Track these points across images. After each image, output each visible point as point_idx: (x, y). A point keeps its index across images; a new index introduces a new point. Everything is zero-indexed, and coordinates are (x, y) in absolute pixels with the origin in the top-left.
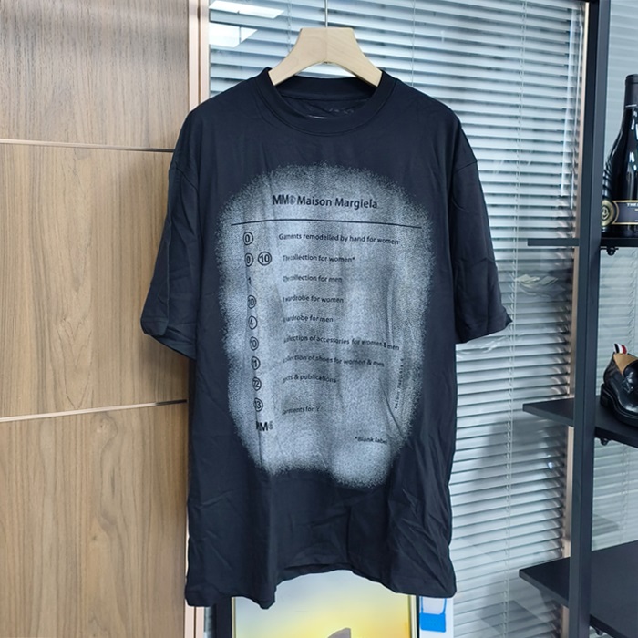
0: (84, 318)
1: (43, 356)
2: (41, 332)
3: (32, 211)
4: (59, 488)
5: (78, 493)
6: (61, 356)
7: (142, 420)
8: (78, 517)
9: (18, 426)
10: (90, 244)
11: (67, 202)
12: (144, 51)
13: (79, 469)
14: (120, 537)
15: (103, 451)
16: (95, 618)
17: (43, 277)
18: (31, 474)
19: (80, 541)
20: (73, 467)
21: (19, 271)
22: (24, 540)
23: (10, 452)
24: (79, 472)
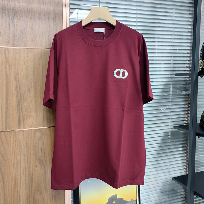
0: (32, 100)
1: (19, 112)
2: (19, 105)
3: (15, 68)
4: (25, 152)
5: (31, 153)
6: (25, 112)
7: (50, 131)
8: (31, 160)
10: (33, 78)
11: (25, 65)
14: (44, 166)
15: (39, 140)
16: (37, 190)
17: (19, 88)
18: (17, 147)
19: (32, 167)
20: (29, 145)
21: (12, 86)
22: (15, 166)
23: (10, 141)
24: (31, 147)
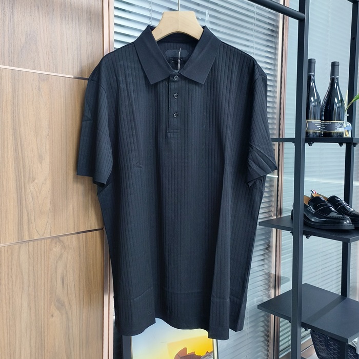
0: (45, 180)
1: (21, 204)
2: (20, 189)
3: (13, 112)
4: (31, 287)
5: (43, 288)
6: (32, 204)
7: (79, 241)
8: (42, 304)
9: (6, 250)
10: (48, 135)
12: (79, 19)
13: (43, 274)
14: (67, 314)
15: (57, 262)
17: (20, 155)
18: (14, 280)
19: (44, 319)
20: (39, 273)
21: (6, 150)
22: (10, 322)
24: (43, 276)
